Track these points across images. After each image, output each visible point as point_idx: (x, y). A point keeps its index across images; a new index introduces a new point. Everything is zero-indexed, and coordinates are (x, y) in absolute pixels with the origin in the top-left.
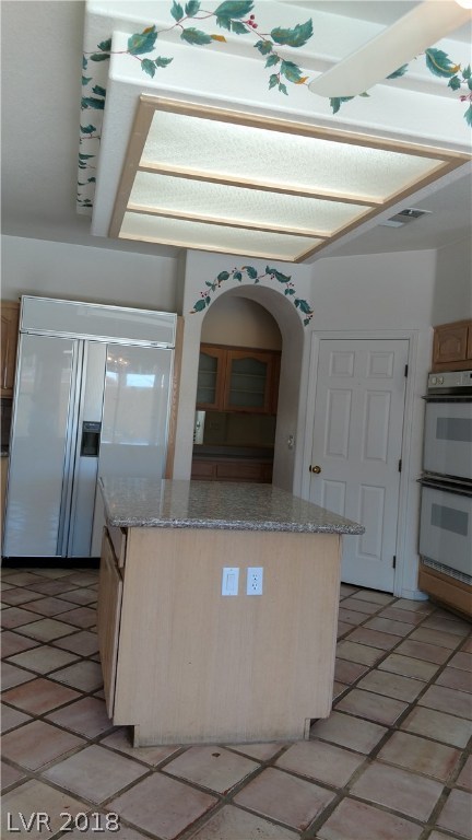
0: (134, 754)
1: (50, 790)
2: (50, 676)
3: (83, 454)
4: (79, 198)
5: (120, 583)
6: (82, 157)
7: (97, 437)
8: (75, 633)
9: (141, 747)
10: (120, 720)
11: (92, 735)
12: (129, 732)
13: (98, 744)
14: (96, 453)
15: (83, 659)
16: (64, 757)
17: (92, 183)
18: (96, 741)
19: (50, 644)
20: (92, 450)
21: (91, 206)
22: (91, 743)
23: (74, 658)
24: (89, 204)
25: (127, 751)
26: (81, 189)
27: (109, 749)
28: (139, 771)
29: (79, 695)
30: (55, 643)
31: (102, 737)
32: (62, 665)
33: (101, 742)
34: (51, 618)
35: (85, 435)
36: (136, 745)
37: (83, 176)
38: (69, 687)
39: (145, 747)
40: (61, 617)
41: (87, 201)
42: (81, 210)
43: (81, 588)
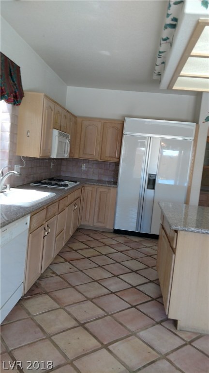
0: (177, 333)
1: (141, 342)
2: (137, 287)
3: (148, 188)
4: (155, 72)
5: (174, 255)
6: (160, 52)
7: (154, 181)
8: (146, 268)
9: (180, 330)
10: (172, 316)
11: (158, 319)
12: (175, 322)
13: (160, 324)
14: (154, 188)
15: (151, 281)
16: (146, 328)
17: (163, 65)
18: (160, 323)
19: (136, 272)
20: (152, 186)
21: (160, 75)
22: (158, 323)
23: (147, 281)
24: (159, 74)
25: (174, 331)
26: (157, 68)
27: (165, 328)
28: (180, 343)
29: (150, 299)
30: (138, 272)
31: (162, 321)
32: (142, 283)
33: (162, 324)
34: (135, 259)
35: (149, 180)
36: (178, 328)
37: (159, 61)
38: (146, 294)
39: (182, 331)
40: (139, 260)
41: (159, 73)
42: (155, 77)
43: (147, 247)
